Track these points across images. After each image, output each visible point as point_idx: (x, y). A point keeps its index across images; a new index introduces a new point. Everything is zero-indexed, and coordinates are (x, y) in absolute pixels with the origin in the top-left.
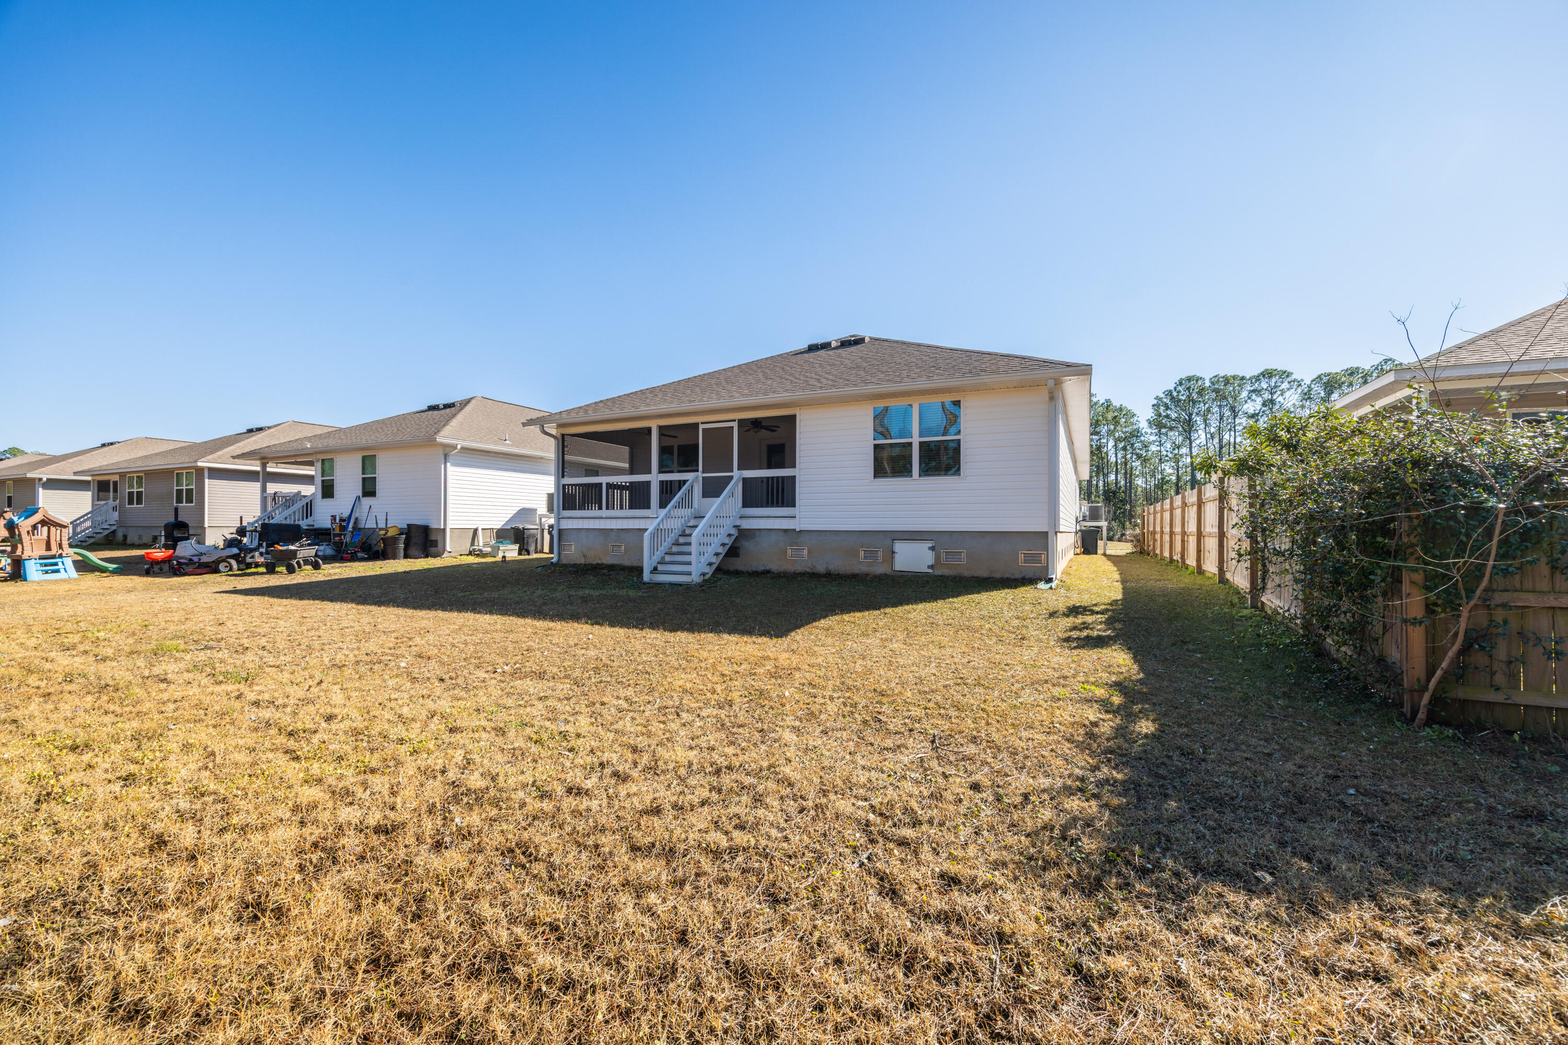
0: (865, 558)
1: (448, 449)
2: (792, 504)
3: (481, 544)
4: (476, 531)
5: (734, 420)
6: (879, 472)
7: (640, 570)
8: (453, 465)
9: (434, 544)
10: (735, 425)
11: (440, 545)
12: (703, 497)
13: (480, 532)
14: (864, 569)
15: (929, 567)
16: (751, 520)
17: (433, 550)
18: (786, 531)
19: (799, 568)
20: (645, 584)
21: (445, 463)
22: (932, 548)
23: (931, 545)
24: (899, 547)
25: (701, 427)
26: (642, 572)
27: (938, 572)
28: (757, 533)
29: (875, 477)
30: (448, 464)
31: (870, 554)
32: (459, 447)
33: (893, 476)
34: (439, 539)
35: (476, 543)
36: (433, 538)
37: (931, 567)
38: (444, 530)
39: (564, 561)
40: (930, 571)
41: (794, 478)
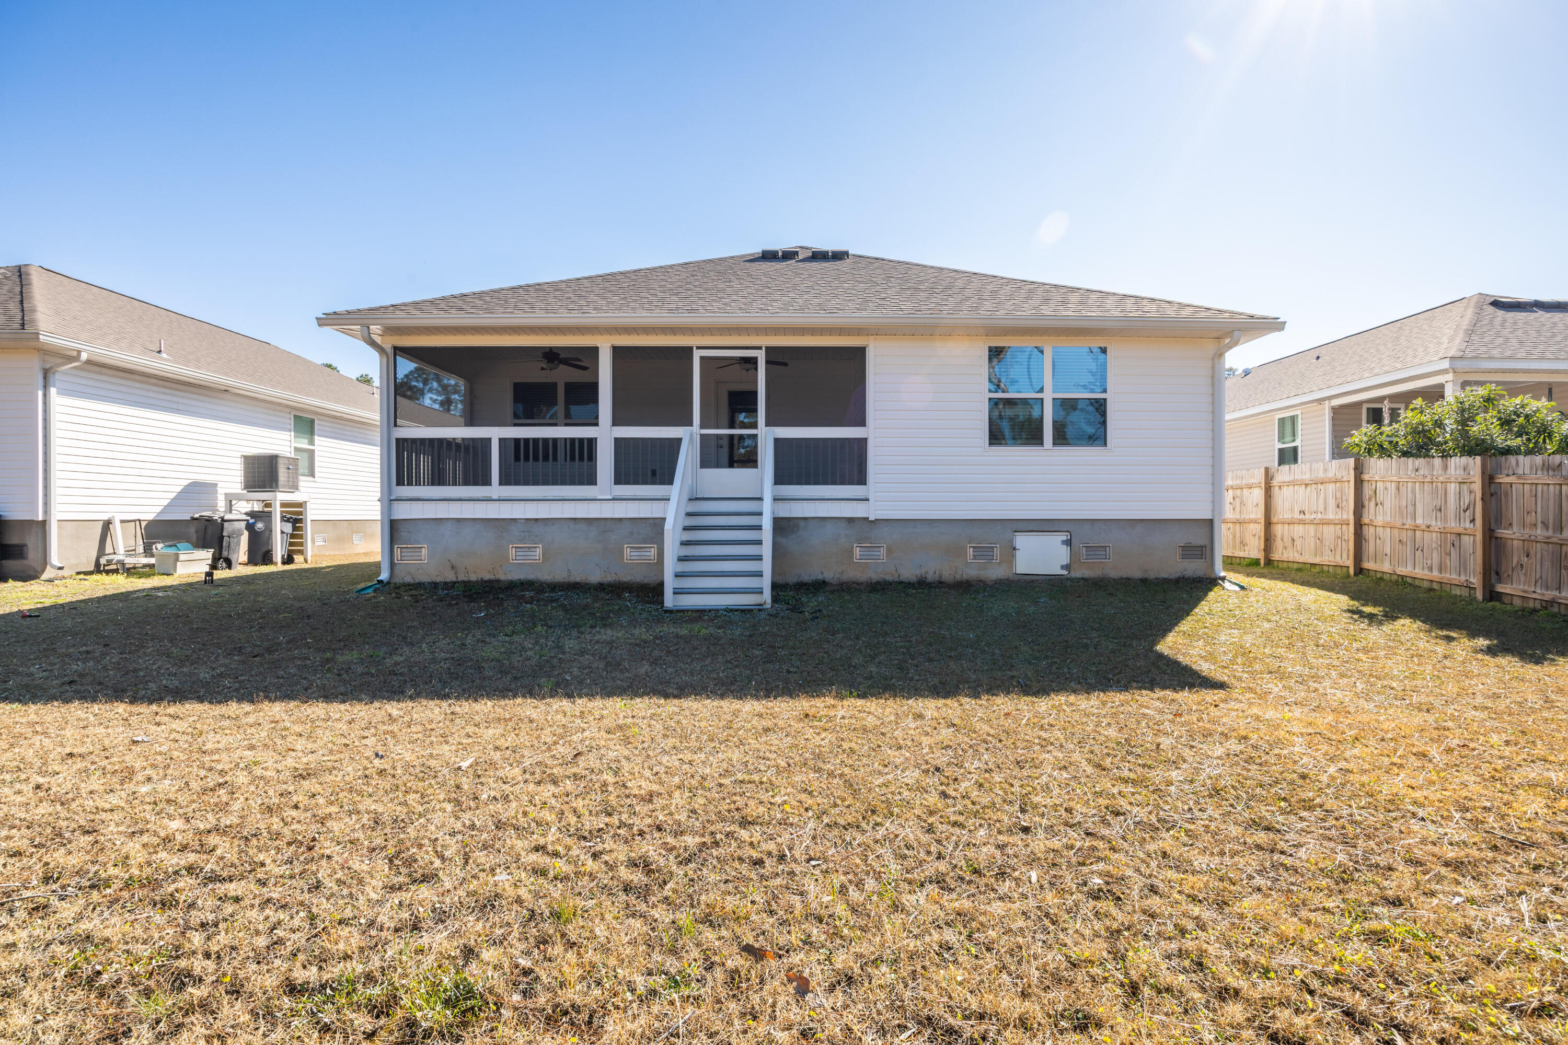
0: (975, 557)
1: (50, 362)
2: (861, 480)
3: (121, 550)
4: (107, 525)
5: (760, 348)
6: (996, 437)
7: (658, 589)
8: (61, 392)
9: (18, 552)
10: (761, 356)
11: (33, 554)
12: (702, 467)
13: (117, 528)
14: (972, 573)
15: (1063, 567)
16: (793, 504)
17: (11, 564)
18: (851, 520)
19: (873, 575)
20: (670, 612)
21: (46, 387)
22: (1068, 543)
23: (1065, 538)
24: (1023, 542)
25: (697, 355)
26: (662, 593)
27: (1077, 574)
28: (802, 524)
29: (990, 444)
30: (53, 391)
31: (983, 552)
32: (84, 356)
33: (1015, 445)
34: (31, 542)
35: (109, 549)
36: (13, 539)
37: (1066, 567)
38: (43, 525)
39: (397, 580)
40: (1065, 572)
41: (864, 441)
